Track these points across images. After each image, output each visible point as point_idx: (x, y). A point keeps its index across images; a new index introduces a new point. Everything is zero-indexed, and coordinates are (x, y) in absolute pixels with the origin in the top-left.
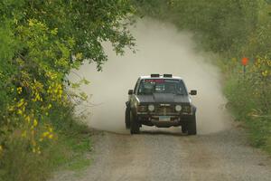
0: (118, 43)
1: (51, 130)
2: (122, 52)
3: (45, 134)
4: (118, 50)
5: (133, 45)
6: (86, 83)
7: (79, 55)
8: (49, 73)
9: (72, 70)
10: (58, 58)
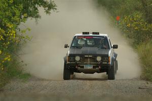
0: (47, 8)
1: (9, 56)
2: (50, 13)
3: (6, 59)
4: (47, 12)
5: (56, 9)
6: (29, 30)
7: (26, 15)
8: (8, 25)
9: (21, 23)
10: (14, 16)
